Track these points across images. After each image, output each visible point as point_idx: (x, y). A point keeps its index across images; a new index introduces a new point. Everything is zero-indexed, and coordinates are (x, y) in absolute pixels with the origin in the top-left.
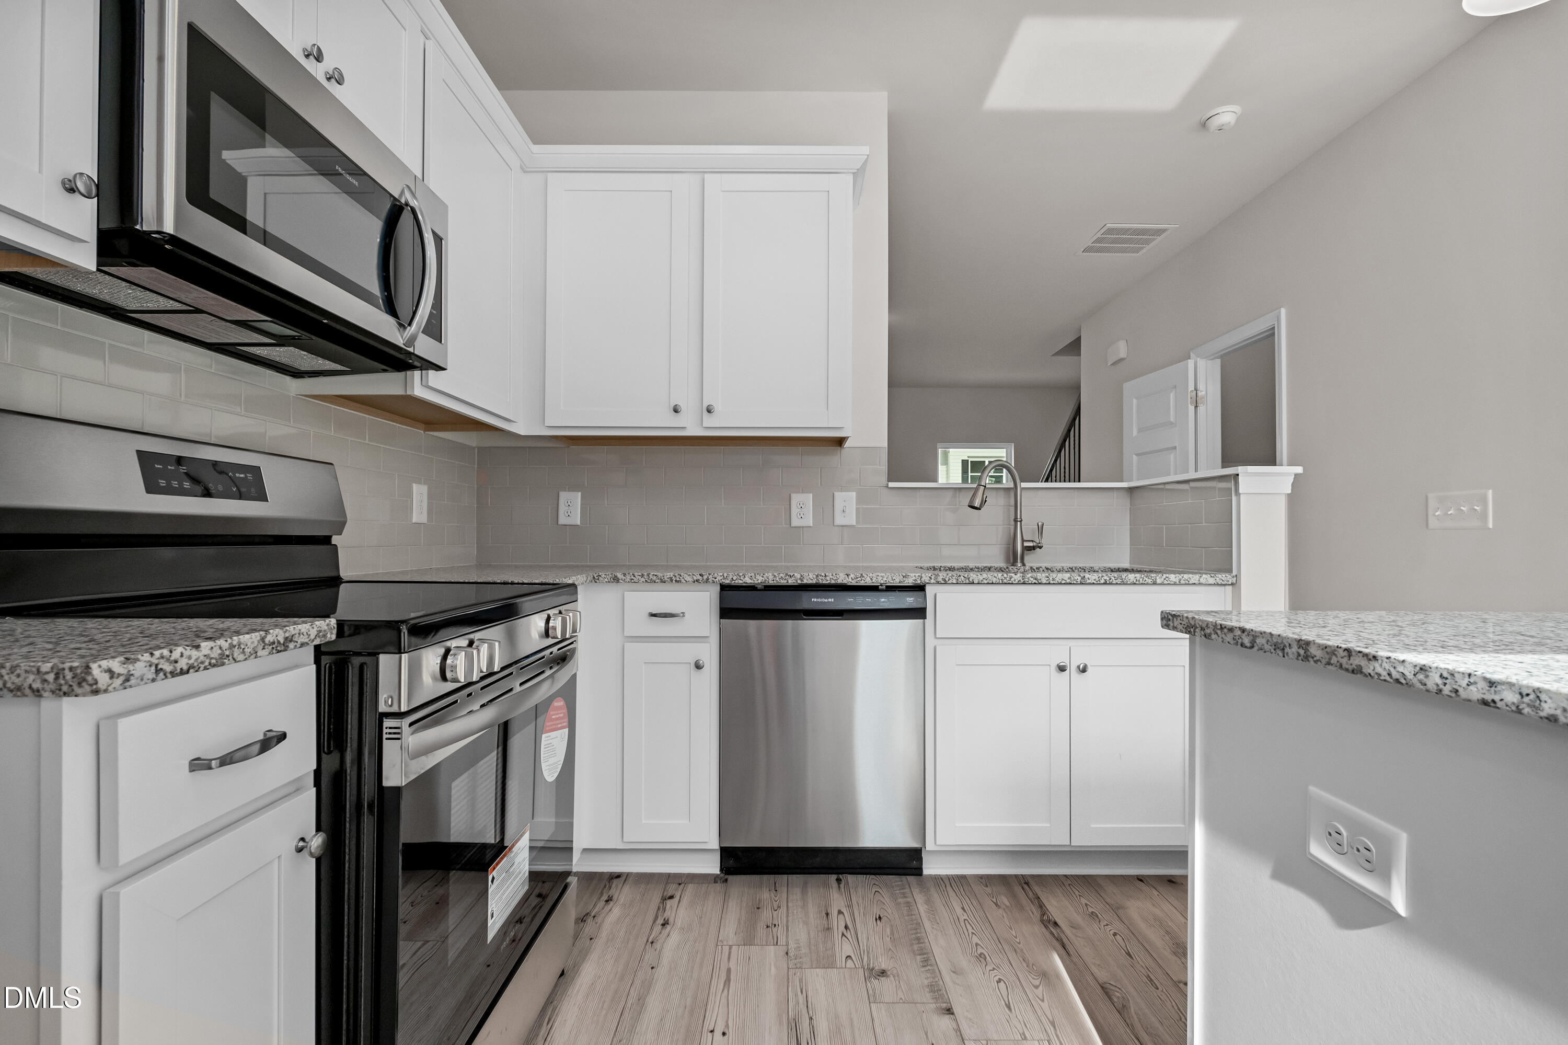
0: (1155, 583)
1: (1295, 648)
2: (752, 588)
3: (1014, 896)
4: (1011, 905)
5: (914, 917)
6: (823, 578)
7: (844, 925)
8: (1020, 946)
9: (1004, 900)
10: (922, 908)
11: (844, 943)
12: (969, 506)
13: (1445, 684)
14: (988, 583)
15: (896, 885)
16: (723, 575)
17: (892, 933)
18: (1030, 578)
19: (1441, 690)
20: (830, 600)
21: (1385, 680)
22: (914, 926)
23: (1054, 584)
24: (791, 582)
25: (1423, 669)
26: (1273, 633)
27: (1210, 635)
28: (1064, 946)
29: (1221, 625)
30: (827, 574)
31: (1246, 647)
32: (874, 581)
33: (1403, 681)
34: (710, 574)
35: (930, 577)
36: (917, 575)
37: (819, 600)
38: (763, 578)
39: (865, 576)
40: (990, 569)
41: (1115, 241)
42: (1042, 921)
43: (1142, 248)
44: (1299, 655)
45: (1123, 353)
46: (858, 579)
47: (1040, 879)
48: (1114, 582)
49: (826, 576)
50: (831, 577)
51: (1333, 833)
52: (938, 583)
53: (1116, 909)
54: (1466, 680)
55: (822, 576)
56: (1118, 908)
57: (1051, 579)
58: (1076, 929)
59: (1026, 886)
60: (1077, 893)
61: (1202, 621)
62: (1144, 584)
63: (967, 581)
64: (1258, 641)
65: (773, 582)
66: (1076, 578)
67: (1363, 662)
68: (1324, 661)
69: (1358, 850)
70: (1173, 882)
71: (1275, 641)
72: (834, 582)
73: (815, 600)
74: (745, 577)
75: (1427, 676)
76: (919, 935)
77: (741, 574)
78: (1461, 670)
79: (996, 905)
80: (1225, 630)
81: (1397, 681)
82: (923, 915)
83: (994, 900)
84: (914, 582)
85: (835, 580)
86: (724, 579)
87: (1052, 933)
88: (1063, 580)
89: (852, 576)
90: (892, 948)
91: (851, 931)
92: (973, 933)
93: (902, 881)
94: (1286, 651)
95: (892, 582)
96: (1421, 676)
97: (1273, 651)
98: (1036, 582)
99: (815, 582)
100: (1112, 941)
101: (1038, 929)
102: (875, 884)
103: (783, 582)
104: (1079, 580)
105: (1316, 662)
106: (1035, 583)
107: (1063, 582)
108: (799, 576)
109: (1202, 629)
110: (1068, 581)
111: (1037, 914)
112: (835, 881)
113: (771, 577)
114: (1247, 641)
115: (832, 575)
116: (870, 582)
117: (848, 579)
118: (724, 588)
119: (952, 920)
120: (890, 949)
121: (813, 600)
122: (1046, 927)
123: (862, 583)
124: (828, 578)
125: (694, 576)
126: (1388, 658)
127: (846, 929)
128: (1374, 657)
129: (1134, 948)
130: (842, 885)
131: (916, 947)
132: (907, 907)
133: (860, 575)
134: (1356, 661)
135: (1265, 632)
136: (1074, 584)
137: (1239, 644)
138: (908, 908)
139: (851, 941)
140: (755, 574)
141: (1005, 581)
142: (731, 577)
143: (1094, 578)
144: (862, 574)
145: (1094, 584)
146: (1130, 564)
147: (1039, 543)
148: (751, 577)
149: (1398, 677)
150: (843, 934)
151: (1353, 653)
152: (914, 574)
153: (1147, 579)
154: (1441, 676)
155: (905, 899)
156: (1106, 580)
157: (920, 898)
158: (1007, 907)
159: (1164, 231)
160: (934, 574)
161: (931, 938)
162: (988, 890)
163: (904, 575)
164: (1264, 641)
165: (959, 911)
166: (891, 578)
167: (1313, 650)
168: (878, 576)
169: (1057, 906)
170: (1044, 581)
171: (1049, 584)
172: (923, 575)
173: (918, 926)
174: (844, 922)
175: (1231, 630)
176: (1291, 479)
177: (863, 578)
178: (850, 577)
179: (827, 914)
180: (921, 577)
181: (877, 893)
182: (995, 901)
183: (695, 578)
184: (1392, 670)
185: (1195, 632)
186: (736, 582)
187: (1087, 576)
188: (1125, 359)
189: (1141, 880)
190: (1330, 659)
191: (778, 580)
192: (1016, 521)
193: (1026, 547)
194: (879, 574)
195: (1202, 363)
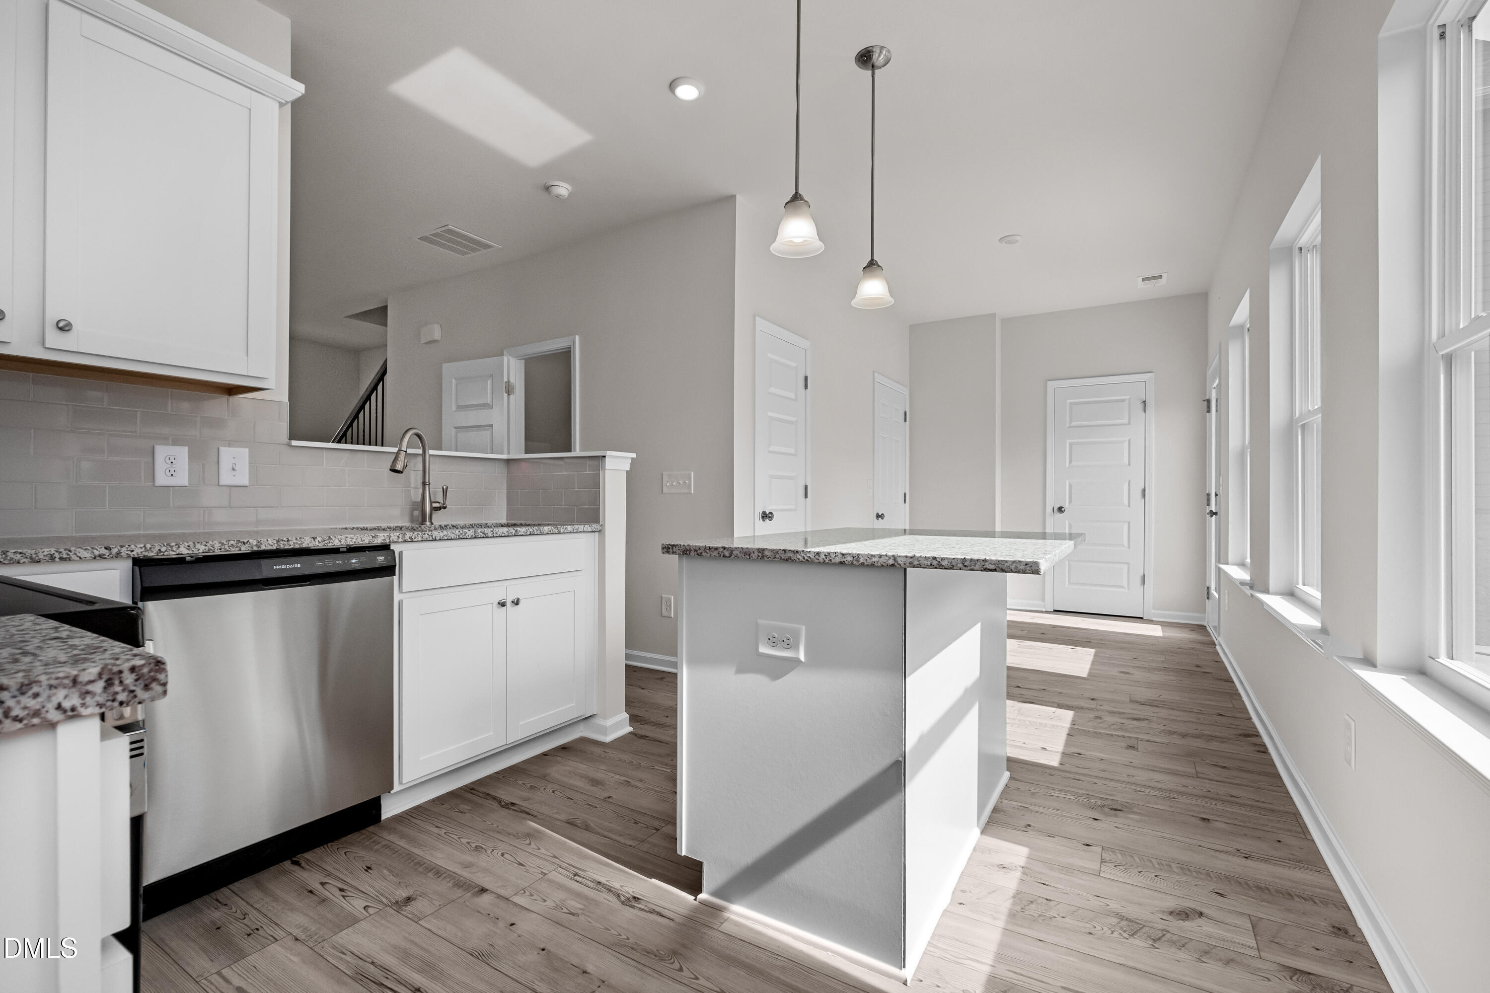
0: (559, 533)
1: (756, 553)
2: (180, 561)
3: (470, 801)
4: (472, 807)
5: (400, 852)
6: (286, 543)
7: (338, 890)
8: (500, 827)
9: (465, 807)
10: (402, 843)
11: (352, 902)
12: (391, 470)
13: (826, 558)
14: (448, 539)
15: (361, 839)
16: (145, 546)
17: (389, 870)
18: (480, 533)
19: (825, 561)
20: (296, 566)
21: (802, 561)
22: (406, 858)
23: (497, 537)
24: (245, 549)
25: (818, 554)
26: (743, 547)
27: (701, 553)
28: (528, 813)
29: (709, 547)
30: (289, 539)
31: (727, 557)
32: (342, 543)
33: (810, 560)
34: (122, 547)
35: (398, 536)
36: (386, 535)
37: (283, 567)
38: (206, 548)
39: (333, 538)
40: (401, 529)
41: (449, 240)
42: (502, 806)
43: (468, 253)
44: (759, 556)
45: (437, 334)
46: (326, 542)
47: (480, 782)
48: (536, 533)
49: (288, 541)
50: (295, 541)
51: (771, 638)
52: (405, 541)
53: (544, 777)
54: (835, 555)
55: (285, 541)
56: (545, 777)
57: (495, 533)
58: (528, 800)
59: (472, 791)
60: (513, 780)
61: (696, 546)
62: (553, 533)
63: (431, 538)
64: (734, 553)
65: (220, 551)
66: (512, 531)
67: (791, 555)
68: (772, 557)
69: (783, 641)
70: (565, 748)
71: (745, 551)
72: (298, 547)
73: (278, 567)
74: (179, 547)
75: (819, 556)
76: (416, 861)
77: (173, 544)
78: (833, 551)
79: (461, 812)
80: (713, 550)
81: (807, 560)
82: (406, 846)
83: (456, 810)
84: (383, 541)
85: (299, 544)
86: (146, 550)
87: (515, 810)
88: (503, 533)
89: (319, 539)
90: (400, 881)
91: (350, 889)
92: (459, 838)
93: (364, 834)
94: (751, 555)
95: (362, 543)
96: (817, 557)
97: (743, 556)
98: (485, 536)
99: (274, 548)
100: (555, 796)
101: (504, 812)
102: (338, 848)
103: (234, 551)
104: (513, 533)
105: (768, 558)
106: (483, 537)
107: (503, 535)
108: (255, 543)
109: (696, 551)
110: (507, 534)
111: (495, 805)
112: (292, 865)
113: (217, 546)
114: (727, 554)
115: (296, 539)
116: (338, 544)
117: (314, 543)
118: (138, 562)
119: (435, 838)
120: (399, 882)
121: (275, 567)
122: (509, 809)
123: (330, 545)
124: (291, 543)
125: (95, 551)
126: (803, 551)
127: (343, 891)
128: (797, 552)
129: (569, 793)
130: (303, 864)
131: (420, 869)
132: (387, 848)
133: (328, 538)
134: (789, 555)
135: (738, 548)
136: (510, 536)
137: (722, 556)
138: (389, 849)
139: (356, 896)
140: (194, 543)
141: (461, 536)
142: (157, 548)
143: (523, 530)
144: (329, 537)
145: (523, 535)
146: (507, 520)
147: (443, 504)
148: (189, 546)
149: (807, 558)
150: (344, 897)
151: (787, 551)
152: (383, 534)
153: (555, 530)
154: (825, 555)
155: (380, 845)
156: (530, 532)
157: (392, 838)
158: (470, 810)
159: (489, 247)
160: (402, 533)
161: (428, 857)
162: (446, 806)
163: (374, 535)
164: (738, 552)
165: (436, 830)
166: (360, 539)
167: (766, 553)
168: (347, 537)
169: (505, 793)
170: (490, 535)
171: (494, 537)
172: (392, 535)
173: (410, 856)
174: (336, 888)
175: (716, 549)
176: (630, 461)
177: (332, 541)
178: (316, 540)
179: (311, 892)
180: (390, 537)
181: (347, 853)
182: (458, 811)
183: (97, 553)
184: (805, 556)
185: (690, 553)
186: (166, 553)
187: (519, 529)
188: (440, 341)
189: (546, 755)
190: (775, 556)
191: (228, 548)
192: (424, 484)
193: (435, 507)
194: (348, 536)
195: (513, 361)
